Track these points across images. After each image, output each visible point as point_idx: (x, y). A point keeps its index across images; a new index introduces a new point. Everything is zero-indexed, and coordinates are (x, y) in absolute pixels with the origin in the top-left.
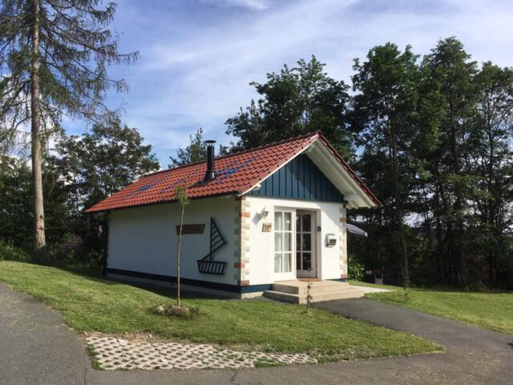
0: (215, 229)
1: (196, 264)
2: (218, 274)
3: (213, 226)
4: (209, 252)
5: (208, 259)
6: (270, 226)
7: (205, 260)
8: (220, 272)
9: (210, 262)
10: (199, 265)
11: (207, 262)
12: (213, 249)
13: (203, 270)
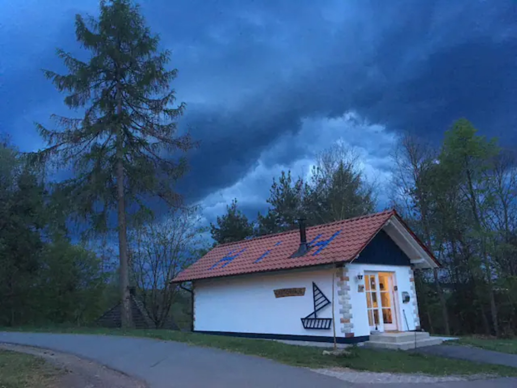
0: (317, 292)
1: (301, 322)
2: (325, 328)
3: (315, 289)
4: (313, 311)
5: (313, 316)
6: (363, 287)
7: (309, 317)
8: (327, 327)
9: (316, 319)
10: (303, 323)
11: (312, 319)
12: (317, 308)
13: (308, 326)
